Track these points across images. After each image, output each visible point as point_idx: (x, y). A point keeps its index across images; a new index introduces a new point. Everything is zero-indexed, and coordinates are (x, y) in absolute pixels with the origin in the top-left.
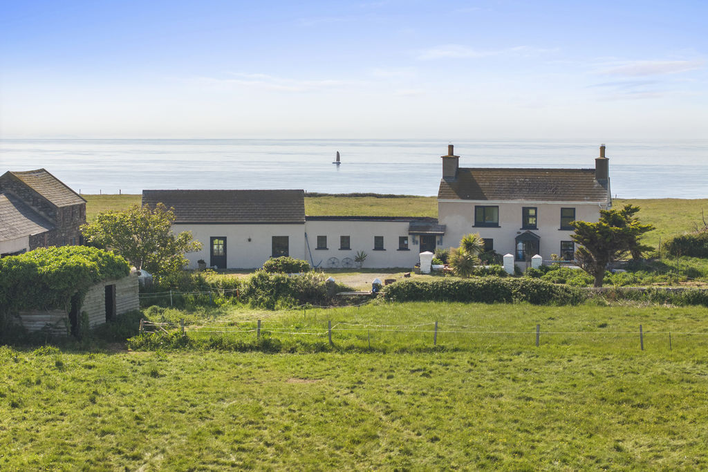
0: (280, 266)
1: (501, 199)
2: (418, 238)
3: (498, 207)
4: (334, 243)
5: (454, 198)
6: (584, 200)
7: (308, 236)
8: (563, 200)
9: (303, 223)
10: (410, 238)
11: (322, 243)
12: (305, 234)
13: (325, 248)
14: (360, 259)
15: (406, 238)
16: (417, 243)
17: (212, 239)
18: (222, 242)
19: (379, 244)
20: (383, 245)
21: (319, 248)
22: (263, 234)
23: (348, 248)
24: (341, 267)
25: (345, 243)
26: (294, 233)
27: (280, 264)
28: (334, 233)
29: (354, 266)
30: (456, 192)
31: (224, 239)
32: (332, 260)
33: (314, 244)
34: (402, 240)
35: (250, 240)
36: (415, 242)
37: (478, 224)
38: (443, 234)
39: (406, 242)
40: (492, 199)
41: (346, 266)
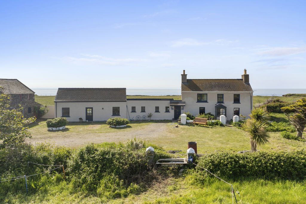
0: (114, 122)
1: (208, 91)
2: (173, 107)
3: (207, 94)
4: (138, 109)
5: (188, 90)
6: (243, 91)
7: (128, 106)
8: (234, 91)
9: (126, 101)
10: (170, 107)
11: (134, 110)
12: (127, 106)
13: (135, 112)
14: (150, 116)
15: (168, 107)
16: (173, 109)
17: (87, 108)
18: (91, 110)
19: (157, 110)
20: (159, 110)
21: (132, 112)
22: (109, 106)
23: (144, 111)
24: (141, 119)
25: (143, 110)
26: (122, 106)
27: (115, 121)
28: (138, 105)
29: (147, 119)
30: (189, 88)
31: (92, 108)
32: (138, 116)
33: (130, 110)
34: (167, 108)
35: (103, 109)
36: (172, 109)
37: (199, 101)
38: (185, 106)
39: (168, 109)
40: (205, 91)
41: (143, 119)
